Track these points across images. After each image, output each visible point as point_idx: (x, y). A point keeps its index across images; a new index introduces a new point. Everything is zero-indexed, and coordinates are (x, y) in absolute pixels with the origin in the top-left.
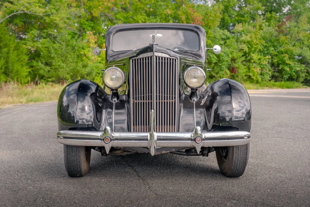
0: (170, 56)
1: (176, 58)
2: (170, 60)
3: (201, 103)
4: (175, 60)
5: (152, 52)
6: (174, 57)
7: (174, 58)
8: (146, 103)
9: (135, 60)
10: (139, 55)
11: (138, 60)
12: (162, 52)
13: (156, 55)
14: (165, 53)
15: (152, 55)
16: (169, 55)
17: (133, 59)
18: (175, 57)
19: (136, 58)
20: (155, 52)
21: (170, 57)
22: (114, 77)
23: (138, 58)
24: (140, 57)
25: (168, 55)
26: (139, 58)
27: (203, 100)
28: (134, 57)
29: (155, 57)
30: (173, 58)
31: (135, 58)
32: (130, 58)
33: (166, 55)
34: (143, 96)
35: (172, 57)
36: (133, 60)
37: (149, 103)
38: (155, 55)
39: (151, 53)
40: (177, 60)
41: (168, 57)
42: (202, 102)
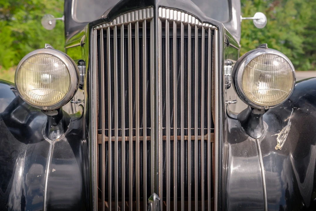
0: (200, 21)
1: (214, 27)
2: (200, 31)
3: (276, 143)
4: (213, 31)
5: (152, 9)
6: (210, 23)
7: (211, 26)
8: (134, 142)
9: (105, 32)
10: (115, 18)
11: (112, 32)
12: (178, 10)
13: (164, 16)
14: (185, 12)
15: (153, 16)
16: (196, 18)
17: (100, 29)
18: (213, 25)
19: (108, 25)
20: (160, 8)
21: (200, 24)
22: (46, 76)
23: (111, 24)
24: (119, 23)
25: (194, 18)
26: (114, 26)
27: (279, 135)
28: (101, 21)
29: (159, 23)
30: (207, 25)
31: (104, 26)
32: (92, 25)
33: (190, 16)
34: (126, 131)
35: (204, 24)
36: (98, 31)
37: (141, 142)
38: (160, 15)
39: (148, 9)
40: (216, 31)
41: (193, 22)
42: (279, 141)
